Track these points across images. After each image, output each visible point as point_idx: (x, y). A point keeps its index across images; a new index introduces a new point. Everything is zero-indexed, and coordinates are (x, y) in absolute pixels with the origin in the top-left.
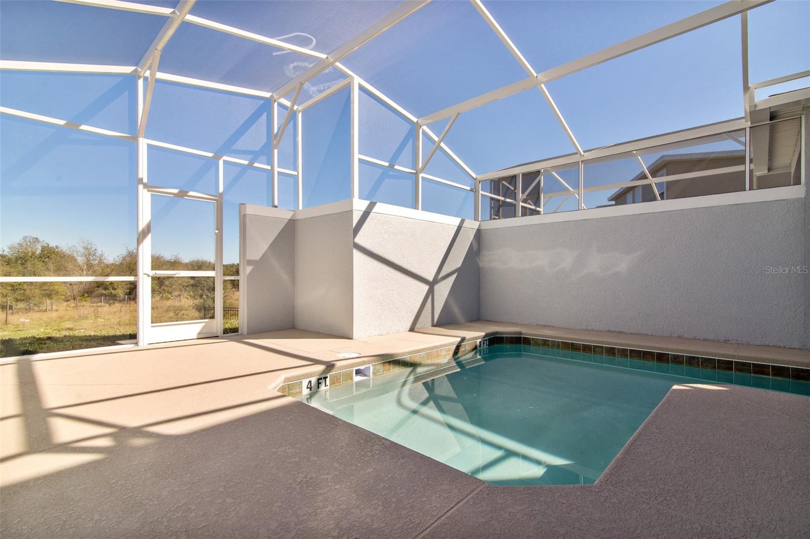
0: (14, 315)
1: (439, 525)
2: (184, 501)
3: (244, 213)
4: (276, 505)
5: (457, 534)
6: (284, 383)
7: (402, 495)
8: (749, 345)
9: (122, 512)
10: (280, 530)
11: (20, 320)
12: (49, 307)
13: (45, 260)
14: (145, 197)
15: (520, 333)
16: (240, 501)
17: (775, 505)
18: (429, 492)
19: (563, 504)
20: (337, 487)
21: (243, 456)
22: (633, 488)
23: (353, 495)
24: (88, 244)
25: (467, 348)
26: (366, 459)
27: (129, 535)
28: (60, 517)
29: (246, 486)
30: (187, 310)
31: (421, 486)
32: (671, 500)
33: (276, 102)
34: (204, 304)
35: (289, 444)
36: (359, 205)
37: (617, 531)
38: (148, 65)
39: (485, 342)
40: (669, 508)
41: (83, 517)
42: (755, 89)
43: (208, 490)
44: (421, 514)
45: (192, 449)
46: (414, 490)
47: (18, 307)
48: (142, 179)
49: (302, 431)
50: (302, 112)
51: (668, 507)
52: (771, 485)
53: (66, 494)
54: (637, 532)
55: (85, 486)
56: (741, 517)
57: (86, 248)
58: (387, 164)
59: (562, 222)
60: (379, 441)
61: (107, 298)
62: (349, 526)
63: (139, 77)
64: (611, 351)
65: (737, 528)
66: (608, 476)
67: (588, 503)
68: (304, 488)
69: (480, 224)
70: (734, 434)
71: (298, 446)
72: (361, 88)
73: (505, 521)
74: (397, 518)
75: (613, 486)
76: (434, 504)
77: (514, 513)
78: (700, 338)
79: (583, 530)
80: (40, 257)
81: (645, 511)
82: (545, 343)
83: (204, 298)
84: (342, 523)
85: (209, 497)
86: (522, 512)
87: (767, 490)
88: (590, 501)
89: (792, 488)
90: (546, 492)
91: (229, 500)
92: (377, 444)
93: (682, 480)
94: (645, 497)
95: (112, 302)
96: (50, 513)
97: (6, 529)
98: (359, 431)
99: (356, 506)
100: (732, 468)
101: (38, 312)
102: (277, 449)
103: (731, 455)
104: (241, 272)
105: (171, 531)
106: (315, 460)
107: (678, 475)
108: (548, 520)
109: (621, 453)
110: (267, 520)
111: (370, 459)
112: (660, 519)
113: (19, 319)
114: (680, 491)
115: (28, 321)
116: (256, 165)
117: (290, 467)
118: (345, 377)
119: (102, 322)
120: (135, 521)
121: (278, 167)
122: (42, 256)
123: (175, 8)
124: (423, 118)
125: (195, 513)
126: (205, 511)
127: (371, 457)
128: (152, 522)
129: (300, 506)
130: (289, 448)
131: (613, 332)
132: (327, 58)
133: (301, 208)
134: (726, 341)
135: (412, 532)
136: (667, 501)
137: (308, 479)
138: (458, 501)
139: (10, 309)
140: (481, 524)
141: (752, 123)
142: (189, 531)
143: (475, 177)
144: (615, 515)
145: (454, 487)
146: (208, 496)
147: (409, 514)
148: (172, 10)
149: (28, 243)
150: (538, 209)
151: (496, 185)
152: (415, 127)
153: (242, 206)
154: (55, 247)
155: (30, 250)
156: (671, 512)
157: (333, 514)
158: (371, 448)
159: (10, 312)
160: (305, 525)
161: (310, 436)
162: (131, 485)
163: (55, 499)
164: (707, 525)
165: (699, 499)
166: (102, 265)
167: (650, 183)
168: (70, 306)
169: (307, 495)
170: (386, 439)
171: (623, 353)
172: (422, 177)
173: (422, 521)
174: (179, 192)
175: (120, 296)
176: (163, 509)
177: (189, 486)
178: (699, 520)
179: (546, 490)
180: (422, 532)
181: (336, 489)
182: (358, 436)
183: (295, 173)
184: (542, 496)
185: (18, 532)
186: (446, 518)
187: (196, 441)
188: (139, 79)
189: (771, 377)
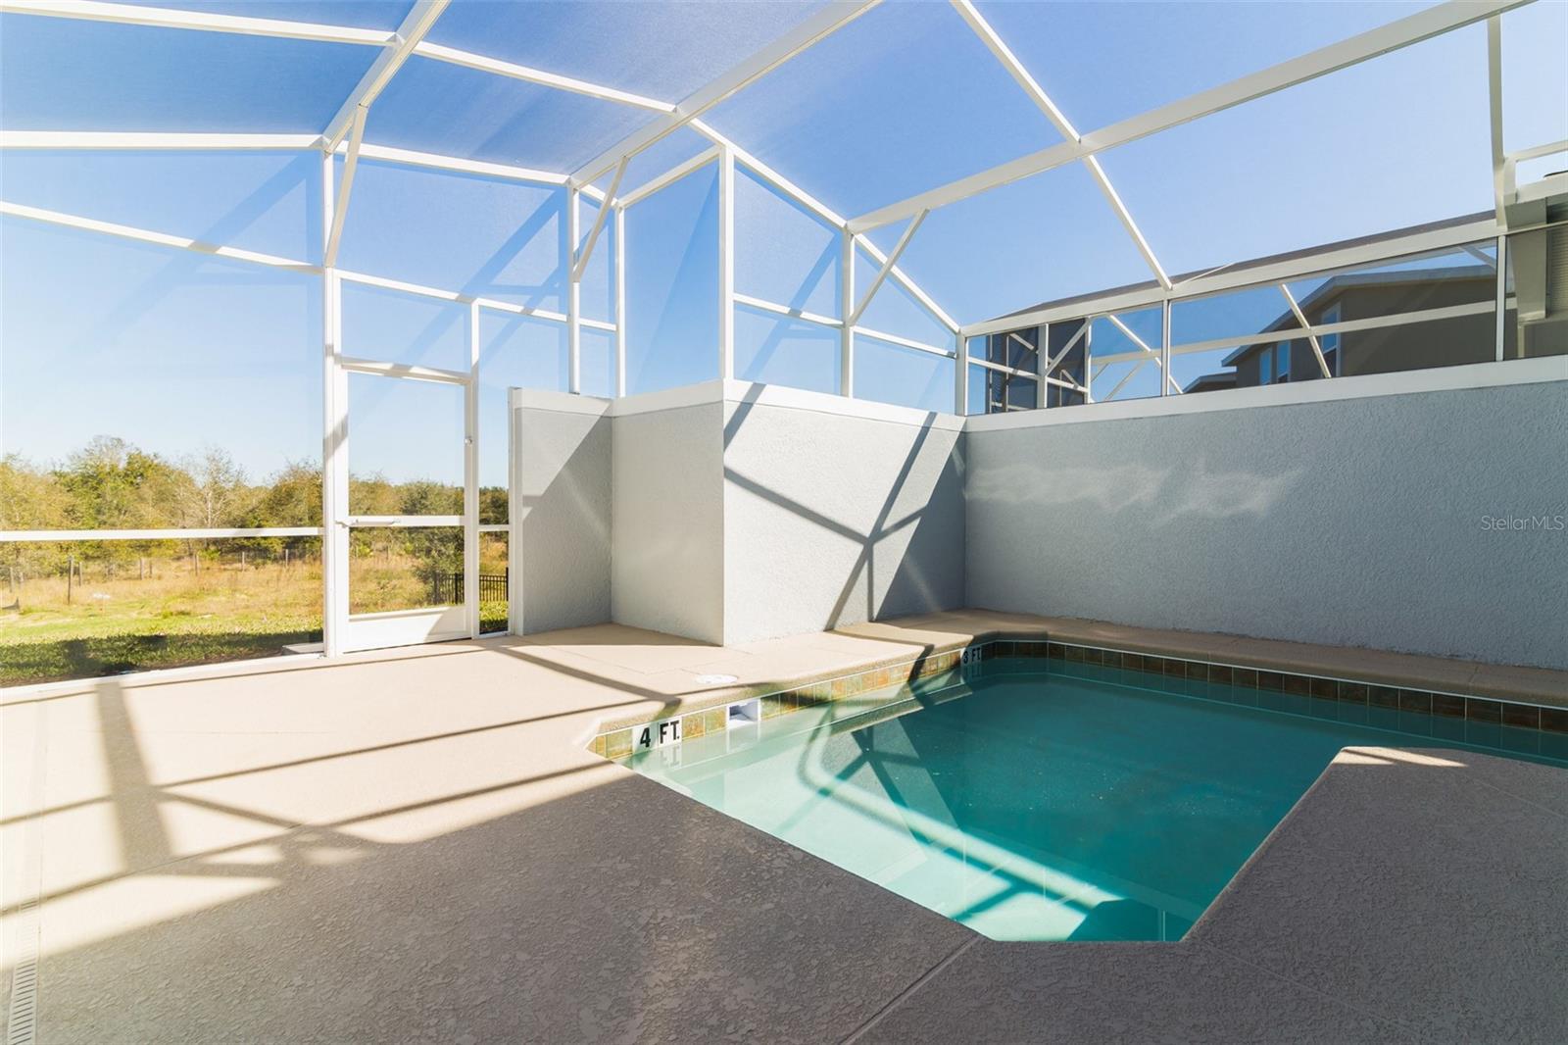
0: (83, 586)
1: (897, 1010)
2: (443, 956)
3: (519, 406)
4: (606, 966)
5: (929, 1028)
6: (599, 733)
7: (829, 953)
8: (1499, 665)
9: (338, 974)
10: (617, 1012)
11: (95, 595)
12: (145, 571)
13: (134, 481)
14: (337, 378)
15: (1045, 636)
16: (542, 958)
17: (1520, 988)
18: (876, 949)
19: (1121, 977)
20: (710, 936)
21: (539, 875)
22: (1253, 950)
23: (742, 952)
24: (216, 451)
25: (940, 665)
26: (759, 884)
27: (358, 1015)
28: (235, 978)
29: (550, 929)
30: (400, 578)
31: (862, 938)
32: (1323, 974)
33: (577, 194)
34: (433, 567)
35: (618, 855)
36: (734, 391)
37: (1220, 1030)
38: (343, 132)
39: (976, 652)
40: (1319, 990)
41: (275, 980)
42: (1517, 161)
43: (485, 937)
44: (864, 991)
45: (447, 859)
46: (851, 945)
47: (89, 570)
48: (332, 347)
49: (641, 830)
50: (626, 210)
51: (1316, 987)
52: (1516, 951)
53: (239, 938)
54: (1257, 1032)
55: (269, 924)
56: (1453, 1011)
57: (212, 460)
58: (786, 310)
59: (1128, 419)
60: (782, 851)
61: (252, 554)
62: (737, 1007)
63: (327, 154)
64: (1222, 674)
65: (1443, 1031)
66: (1208, 928)
67: (1168, 976)
68: (654, 937)
69: (966, 423)
70: (1453, 849)
71: (636, 857)
72: (740, 166)
73: (1016, 1005)
74: (821, 996)
75: (1215, 946)
76: (887, 973)
77: (1032, 991)
78: (1401, 650)
79: (1157, 1026)
80: (126, 475)
81: (1274, 994)
82: (1093, 655)
83: (433, 557)
84: (725, 1003)
85: (487, 949)
86: (1046, 990)
87: (1508, 961)
88: (1171, 974)
89: (1556, 958)
90: (1090, 954)
91: (522, 956)
92: (778, 857)
93: (1347, 938)
94: (1274, 968)
95: (260, 561)
96: (217, 971)
97: (149, 998)
98: (744, 830)
99: (747, 971)
100: (1445, 915)
101: (125, 579)
102: (599, 862)
103: (1445, 890)
104: (512, 517)
105: (428, 1009)
106: (668, 885)
107: (1340, 928)
108: (1093, 1007)
109: (1233, 883)
110: (593, 994)
111: (767, 885)
112: (1300, 1009)
113: (91, 594)
114: (1341, 959)
115: (108, 597)
116: (537, 313)
117: (625, 896)
118: (709, 721)
119: (243, 599)
120: (363, 990)
121: (581, 317)
122: (129, 472)
123: (396, 31)
124: (855, 220)
125: (466, 978)
126: (483, 975)
127: (769, 882)
128: (393, 992)
129: (648, 970)
130: (620, 862)
131: (1226, 635)
132: (675, 110)
133: (623, 394)
134: (1453, 658)
135: (849, 1022)
136: (1316, 977)
137: (659, 920)
138: (931, 967)
139: (75, 573)
140: (971, 1011)
141: (1509, 228)
142: (458, 1009)
143: (957, 331)
144: (1218, 1000)
145: (923, 941)
146: (485, 947)
147: (842, 989)
148: (392, 34)
149: (104, 450)
150: (1080, 388)
151: (999, 345)
152: (841, 237)
153: (514, 391)
154: (152, 456)
155: (107, 461)
156: (1322, 998)
157: (707, 987)
158: (768, 864)
159: (74, 579)
160: (659, 1004)
161: (657, 839)
162: (349, 924)
163: (221, 947)
164: (1387, 1023)
165: (1377, 975)
166: (243, 491)
167: (1305, 336)
168: (183, 568)
169: (659, 949)
170: (795, 848)
171: (1246, 678)
172: (855, 333)
173: (866, 1003)
174: (393, 368)
175: (275, 551)
176: (410, 970)
177: (450, 928)
178: (1374, 1013)
179: (1091, 950)
180: (868, 1021)
181: (710, 940)
182: (743, 841)
183: (613, 327)
184: (1083, 962)
185: (168, 1004)
186: (910, 998)
187: (452, 845)
188: (326, 157)
189: (1540, 730)
